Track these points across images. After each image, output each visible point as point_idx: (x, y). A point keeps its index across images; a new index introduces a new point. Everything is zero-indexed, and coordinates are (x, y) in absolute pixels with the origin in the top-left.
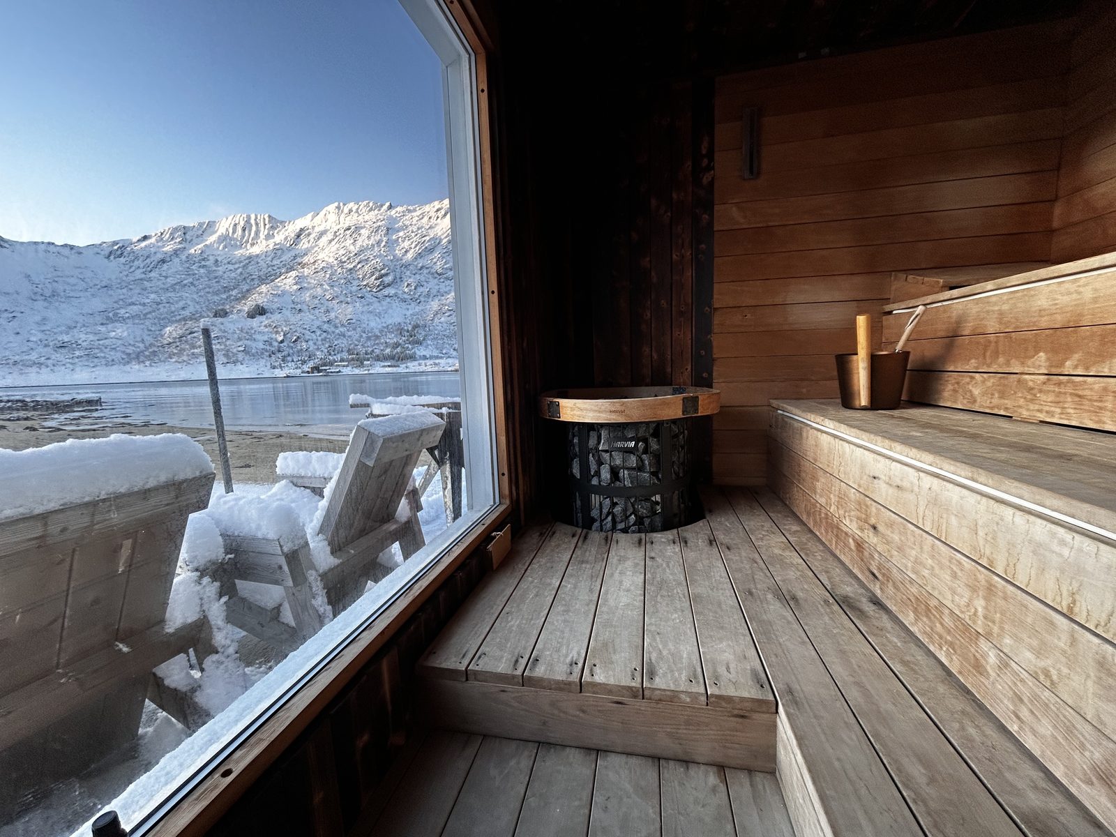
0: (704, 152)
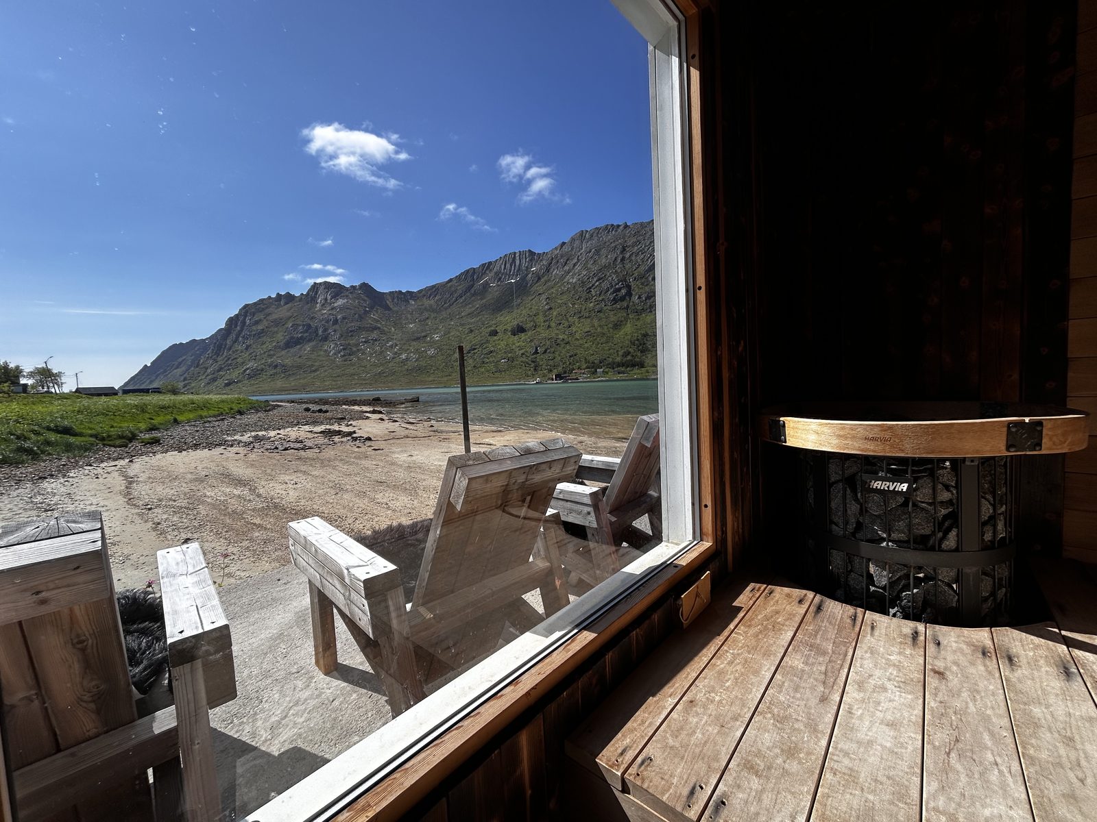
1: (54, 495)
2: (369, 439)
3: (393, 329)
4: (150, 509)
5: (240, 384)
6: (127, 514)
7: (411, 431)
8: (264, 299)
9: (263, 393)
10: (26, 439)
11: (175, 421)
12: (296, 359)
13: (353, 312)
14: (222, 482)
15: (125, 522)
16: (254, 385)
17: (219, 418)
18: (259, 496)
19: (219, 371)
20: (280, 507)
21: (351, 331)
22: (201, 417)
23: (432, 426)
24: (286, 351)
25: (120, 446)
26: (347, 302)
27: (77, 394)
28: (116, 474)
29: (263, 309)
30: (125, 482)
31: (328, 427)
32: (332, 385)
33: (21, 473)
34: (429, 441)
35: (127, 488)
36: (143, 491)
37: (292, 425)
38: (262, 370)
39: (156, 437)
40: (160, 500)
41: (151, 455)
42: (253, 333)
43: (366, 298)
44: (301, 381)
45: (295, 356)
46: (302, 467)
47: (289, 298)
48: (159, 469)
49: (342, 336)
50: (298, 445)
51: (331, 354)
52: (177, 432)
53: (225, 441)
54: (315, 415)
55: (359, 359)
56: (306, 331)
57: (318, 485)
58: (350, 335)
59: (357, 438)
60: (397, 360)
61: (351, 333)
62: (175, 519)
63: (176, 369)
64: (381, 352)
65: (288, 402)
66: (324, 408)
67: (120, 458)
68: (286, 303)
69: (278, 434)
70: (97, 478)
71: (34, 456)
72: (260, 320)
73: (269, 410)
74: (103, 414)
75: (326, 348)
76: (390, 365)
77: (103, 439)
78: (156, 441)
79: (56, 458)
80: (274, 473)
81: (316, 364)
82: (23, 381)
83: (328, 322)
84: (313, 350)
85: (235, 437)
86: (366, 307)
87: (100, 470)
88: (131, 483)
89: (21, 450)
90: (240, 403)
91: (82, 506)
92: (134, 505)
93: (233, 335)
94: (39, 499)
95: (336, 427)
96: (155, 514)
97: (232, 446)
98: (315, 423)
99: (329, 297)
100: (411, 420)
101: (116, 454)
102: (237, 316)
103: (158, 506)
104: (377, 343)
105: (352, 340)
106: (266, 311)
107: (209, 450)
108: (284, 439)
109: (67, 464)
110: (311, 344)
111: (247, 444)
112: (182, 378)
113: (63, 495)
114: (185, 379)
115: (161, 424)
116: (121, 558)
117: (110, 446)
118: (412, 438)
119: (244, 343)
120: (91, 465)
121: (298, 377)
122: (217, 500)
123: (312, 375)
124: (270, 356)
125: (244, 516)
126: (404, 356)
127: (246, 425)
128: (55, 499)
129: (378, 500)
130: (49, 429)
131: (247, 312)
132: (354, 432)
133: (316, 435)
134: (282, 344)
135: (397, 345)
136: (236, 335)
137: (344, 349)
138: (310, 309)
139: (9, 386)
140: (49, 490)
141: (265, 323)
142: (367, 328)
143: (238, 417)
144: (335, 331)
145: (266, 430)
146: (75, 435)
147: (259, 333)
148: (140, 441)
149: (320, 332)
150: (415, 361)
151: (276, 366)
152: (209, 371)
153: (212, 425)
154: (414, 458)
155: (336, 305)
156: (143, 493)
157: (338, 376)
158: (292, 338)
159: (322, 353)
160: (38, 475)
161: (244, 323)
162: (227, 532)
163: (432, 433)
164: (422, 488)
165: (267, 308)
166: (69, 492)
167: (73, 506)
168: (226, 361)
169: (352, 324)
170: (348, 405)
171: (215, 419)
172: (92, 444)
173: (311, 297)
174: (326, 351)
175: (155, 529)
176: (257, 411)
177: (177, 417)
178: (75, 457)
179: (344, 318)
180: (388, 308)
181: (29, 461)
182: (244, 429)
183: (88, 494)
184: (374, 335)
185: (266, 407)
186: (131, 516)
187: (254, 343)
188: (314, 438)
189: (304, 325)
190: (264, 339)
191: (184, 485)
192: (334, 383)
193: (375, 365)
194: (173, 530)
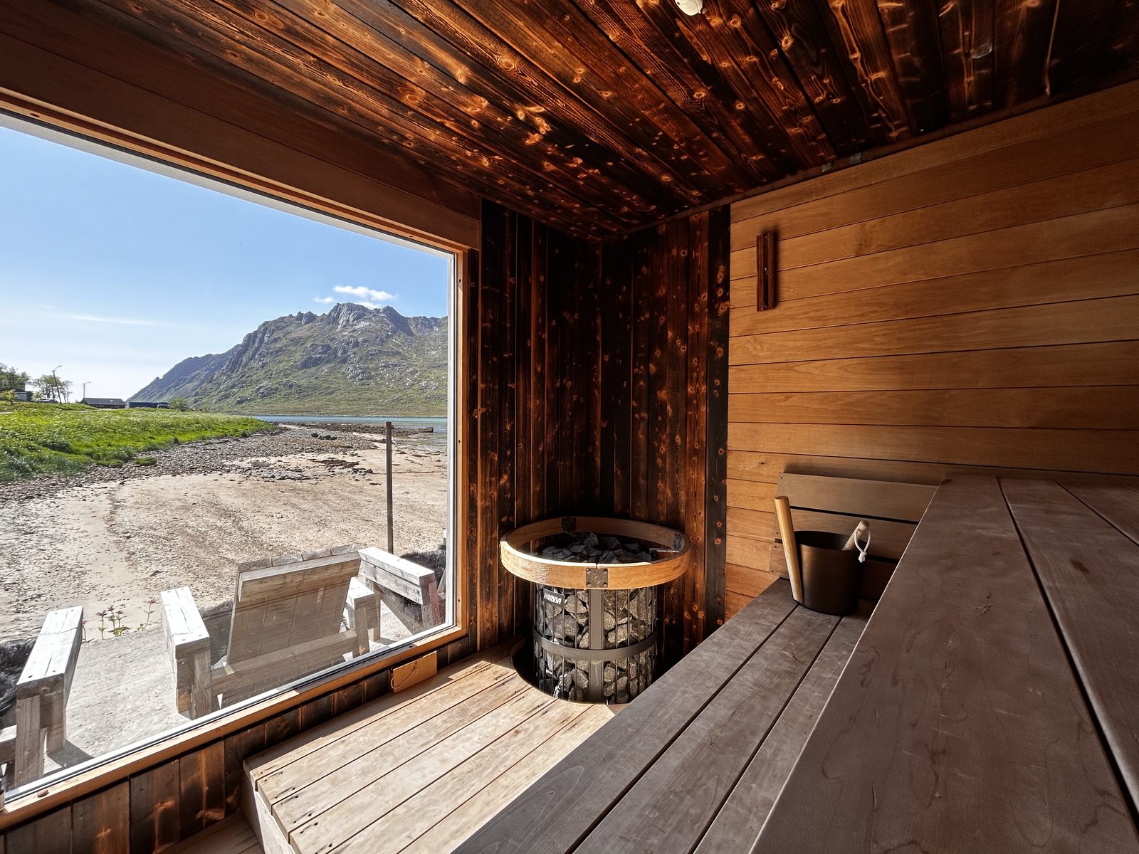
0: (720, 281)
1: (38, 516)
2: (370, 472)
3: (414, 355)
4: (128, 537)
5: (252, 403)
6: (104, 541)
7: (416, 466)
8: (285, 317)
9: (275, 413)
10: (19, 454)
11: (176, 441)
12: (313, 380)
13: (374, 335)
14: (208, 511)
15: (100, 550)
16: (266, 404)
17: (222, 440)
18: (241, 529)
19: (232, 387)
20: (259, 541)
21: (371, 355)
22: (204, 438)
23: (439, 461)
24: (303, 371)
25: (114, 467)
26: (370, 325)
27: (82, 405)
28: (103, 497)
29: (283, 328)
30: (111, 506)
31: (332, 456)
32: (347, 409)
33: (9, 491)
34: (432, 477)
35: (111, 513)
36: (127, 517)
37: (297, 451)
38: (277, 389)
39: (153, 459)
40: (141, 528)
41: (144, 477)
42: (271, 351)
43: (388, 322)
44: (316, 403)
45: (312, 377)
46: (294, 499)
47: (311, 317)
48: (149, 493)
49: (362, 359)
50: (297, 475)
51: (348, 377)
52: (176, 453)
53: (223, 466)
54: (322, 441)
55: (377, 383)
56: (325, 352)
57: (303, 520)
58: (370, 358)
59: (358, 470)
60: (416, 387)
61: (371, 356)
62: (150, 550)
63: (189, 383)
64: (400, 378)
65: (299, 424)
66: (333, 434)
67: (111, 480)
68: (306, 323)
69: (279, 461)
70: (84, 500)
71: (25, 473)
72: (279, 338)
73: (276, 434)
74: (103, 431)
75: (344, 371)
76: (410, 391)
77: (98, 458)
78: (152, 463)
79: (47, 477)
80: (263, 504)
81: (333, 386)
82: (28, 388)
83: (348, 344)
84: (330, 373)
85: (234, 462)
86: (388, 331)
87: (89, 492)
88: (116, 507)
89: (12, 466)
90: (246, 425)
91: (62, 531)
92: (114, 532)
93: (250, 353)
94: (21, 520)
95: (340, 457)
96: (132, 543)
97: (229, 471)
98: (320, 451)
99: (351, 319)
100: (419, 453)
101: (108, 475)
102: (256, 333)
103: (138, 534)
104: (397, 368)
105: (372, 364)
106: (285, 330)
107: (205, 475)
108: (284, 467)
109: (57, 484)
110: (329, 366)
111: (245, 471)
112: (194, 393)
113: (46, 517)
114: (196, 395)
115: (160, 444)
116: (87, 588)
117: (104, 465)
118: (415, 472)
119: (260, 361)
120: (81, 486)
121: (313, 398)
122: (198, 530)
123: (328, 397)
124: (286, 375)
125: (220, 550)
126: (423, 384)
127: (249, 449)
128: (37, 521)
129: (358, 540)
130: (45, 445)
131: (266, 329)
132: (357, 464)
133: (318, 464)
134: (299, 363)
135: (417, 372)
136: (253, 352)
137: (363, 373)
138: (330, 330)
139: (13, 394)
140: (34, 511)
141: (284, 341)
142: (388, 352)
143: (242, 440)
144: (354, 354)
145: (267, 455)
146: (71, 452)
147: (277, 351)
148: (135, 461)
149: (339, 354)
150: (435, 389)
151: (291, 386)
152: (222, 387)
153: (213, 447)
154: (409, 496)
155: (357, 327)
156: (126, 519)
157: (355, 400)
158: (310, 358)
159: (340, 375)
160: (25, 494)
161: (262, 340)
162: (198, 566)
163: (437, 469)
164: (406, 529)
165: (287, 326)
166: (53, 514)
167: (53, 530)
168: (241, 378)
169: (373, 348)
170: (359, 432)
171: (217, 441)
172: (86, 463)
173: (333, 318)
174: (344, 373)
175: (128, 559)
176: (263, 434)
177: (178, 437)
178: (66, 476)
179: (365, 341)
180: (410, 333)
181: (20, 479)
182: (246, 453)
183: (71, 517)
184: (394, 360)
185: (273, 430)
186: (108, 543)
187: (270, 361)
188: (314, 467)
189: (323, 346)
190: (281, 358)
191: (169, 513)
192: (349, 407)
193: (393, 391)
194: (146, 561)
